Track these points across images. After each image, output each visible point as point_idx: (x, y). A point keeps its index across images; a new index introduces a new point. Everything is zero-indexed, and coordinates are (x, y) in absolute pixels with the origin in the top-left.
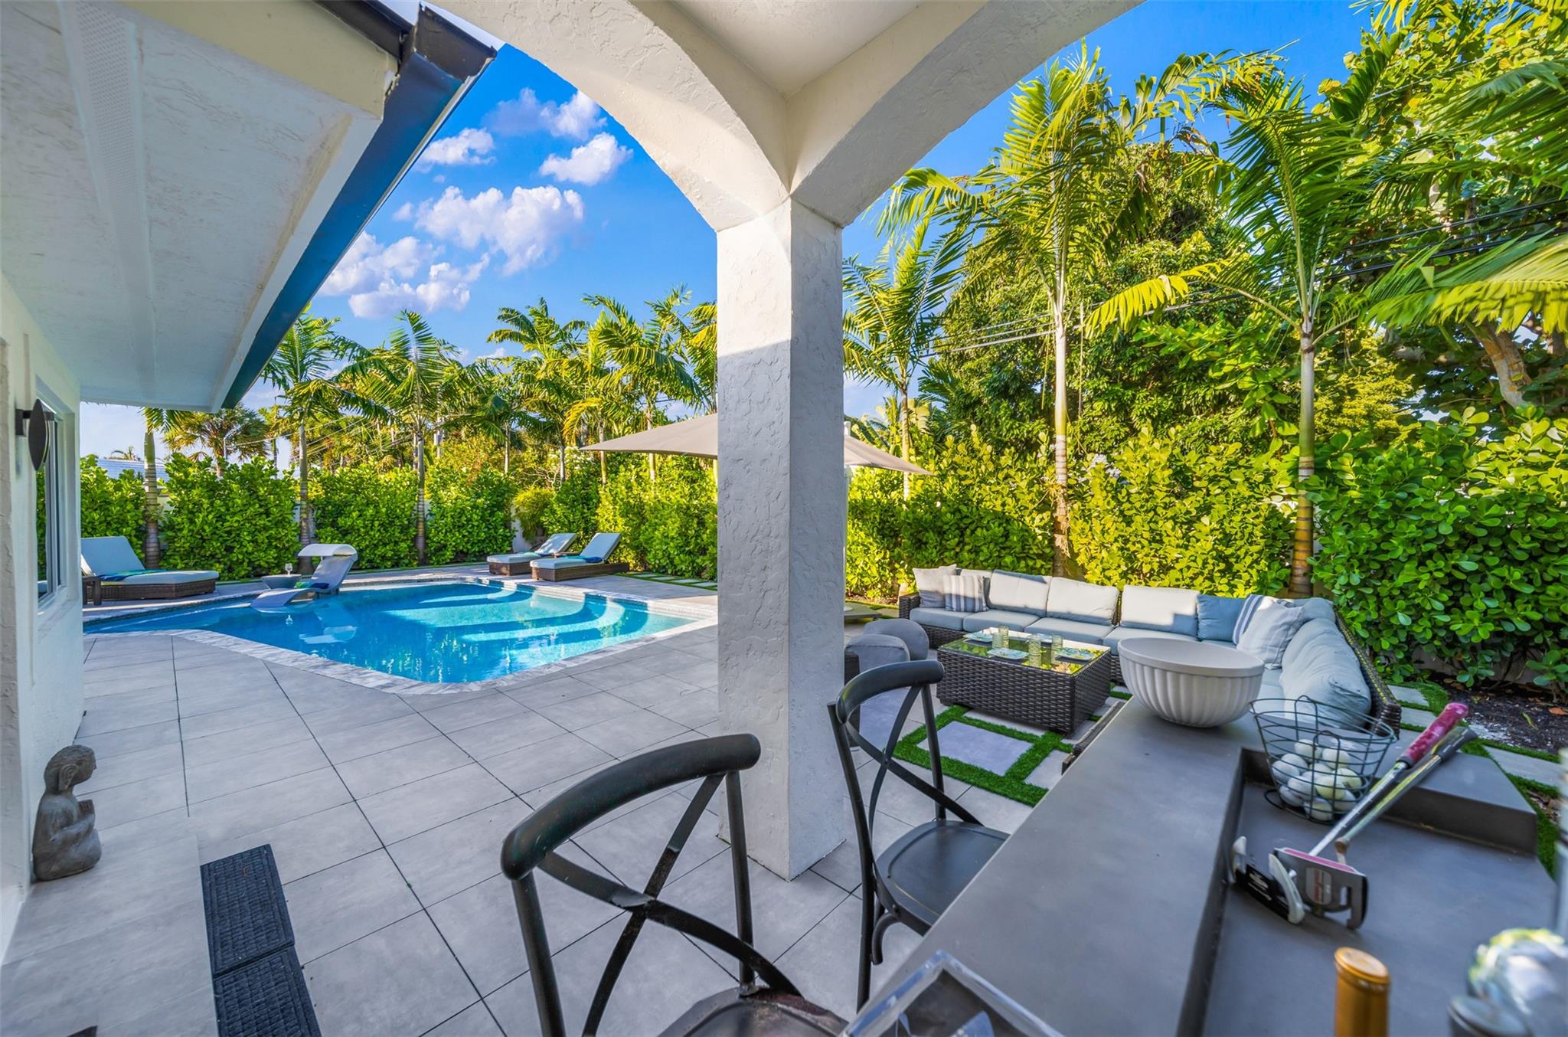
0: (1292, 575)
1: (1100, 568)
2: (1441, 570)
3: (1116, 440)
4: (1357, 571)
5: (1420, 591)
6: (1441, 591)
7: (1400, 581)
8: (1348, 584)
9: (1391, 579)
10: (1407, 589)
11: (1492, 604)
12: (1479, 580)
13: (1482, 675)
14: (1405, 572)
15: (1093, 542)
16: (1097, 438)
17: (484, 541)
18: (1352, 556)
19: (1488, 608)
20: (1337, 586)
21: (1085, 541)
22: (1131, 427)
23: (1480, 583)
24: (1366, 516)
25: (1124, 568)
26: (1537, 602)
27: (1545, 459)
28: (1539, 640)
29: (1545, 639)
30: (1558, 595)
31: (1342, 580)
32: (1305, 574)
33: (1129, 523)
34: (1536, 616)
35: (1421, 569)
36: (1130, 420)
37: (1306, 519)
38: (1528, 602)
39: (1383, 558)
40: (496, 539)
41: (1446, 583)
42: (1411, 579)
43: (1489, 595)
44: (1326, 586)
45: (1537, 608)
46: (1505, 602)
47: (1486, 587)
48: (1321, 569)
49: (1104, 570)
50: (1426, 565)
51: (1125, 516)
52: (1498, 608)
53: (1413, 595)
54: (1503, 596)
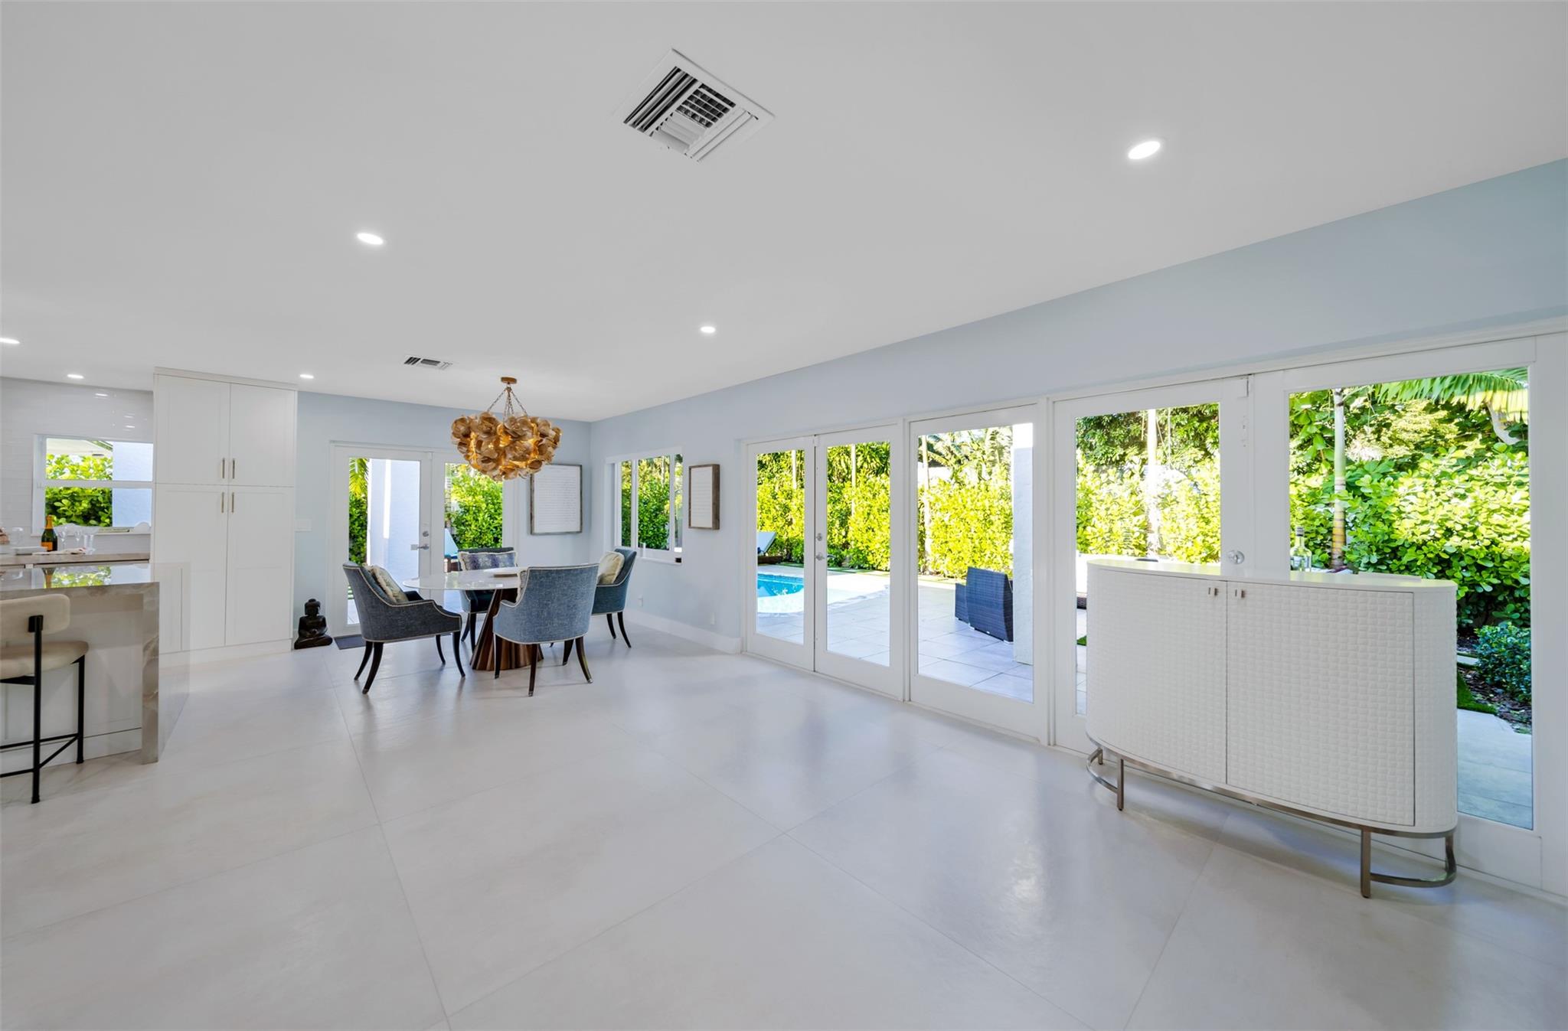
0: (1330, 559)
1: (1185, 555)
2: (1432, 552)
3: (1194, 461)
4: (1375, 554)
5: (1419, 566)
6: (1433, 566)
7: (1405, 560)
8: (1369, 563)
9: (1400, 559)
10: (1411, 566)
11: (1467, 574)
12: (1458, 559)
13: (1464, 623)
14: (1408, 554)
15: (1180, 537)
16: (1178, 459)
17: (650, 538)
18: (1371, 544)
19: (1464, 577)
20: (1362, 565)
21: (1174, 536)
22: (1206, 450)
23: (1459, 561)
24: (1380, 517)
25: (1204, 555)
26: (1497, 572)
27: (1504, 479)
28: (1501, 598)
29: (1505, 597)
30: (1511, 567)
31: (1365, 560)
32: (1339, 557)
33: (1208, 522)
34: (1496, 581)
35: (1418, 552)
36: (1205, 445)
37: (1341, 520)
38: (1492, 573)
39: (1393, 545)
40: (658, 536)
41: (1437, 561)
42: (1412, 559)
43: (1465, 568)
44: (1355, 566)
45: (1498, 577)
46: (1476, 573)
47: (1463, 563)
48: (1350, 553)
49: (1188, 556)
50: (1422, 549)
51: (1204, 518)
52: (1471, 577)
53: (1415, 569)
54: (1474, 569)
